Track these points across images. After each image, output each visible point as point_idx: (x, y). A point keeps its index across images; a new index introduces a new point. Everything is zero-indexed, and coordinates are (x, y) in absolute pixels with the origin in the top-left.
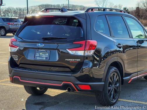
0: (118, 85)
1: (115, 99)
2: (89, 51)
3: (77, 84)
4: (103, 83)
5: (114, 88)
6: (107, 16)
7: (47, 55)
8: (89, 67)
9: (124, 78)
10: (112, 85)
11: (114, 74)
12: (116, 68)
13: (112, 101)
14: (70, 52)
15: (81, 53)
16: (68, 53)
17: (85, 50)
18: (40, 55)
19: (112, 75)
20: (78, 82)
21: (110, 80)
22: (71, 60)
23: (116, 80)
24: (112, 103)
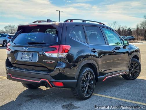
0: (92, 83)
1: (89, 94)
2: (62, 54)
3: (52, 82)
4: (76, 81)
5: (88, 85)
6: (84, 27)
7: (31, 57)
8: (62, 67)
9: (98, 77)
10: (86, 83)
11: (88, 74)
12: (91, 68)
13: (85, 96)
14: (47, 54)
15: (55, 55)
16: (45, 55)
17: (58, 53)
18: (25, 57)
19: (86, 74)
20: (53, 80)
21: (83, 78)
22: (48, 61)
23: (90, 79)
24: (86, 97)
